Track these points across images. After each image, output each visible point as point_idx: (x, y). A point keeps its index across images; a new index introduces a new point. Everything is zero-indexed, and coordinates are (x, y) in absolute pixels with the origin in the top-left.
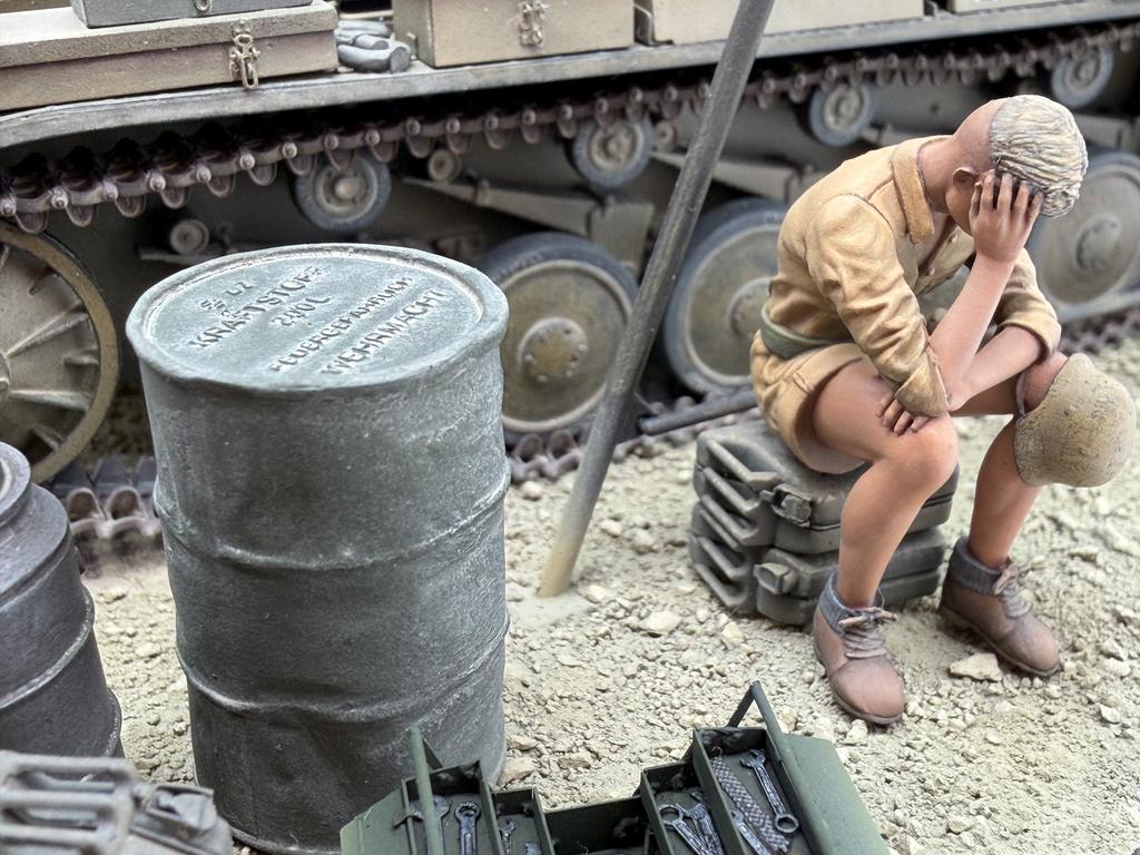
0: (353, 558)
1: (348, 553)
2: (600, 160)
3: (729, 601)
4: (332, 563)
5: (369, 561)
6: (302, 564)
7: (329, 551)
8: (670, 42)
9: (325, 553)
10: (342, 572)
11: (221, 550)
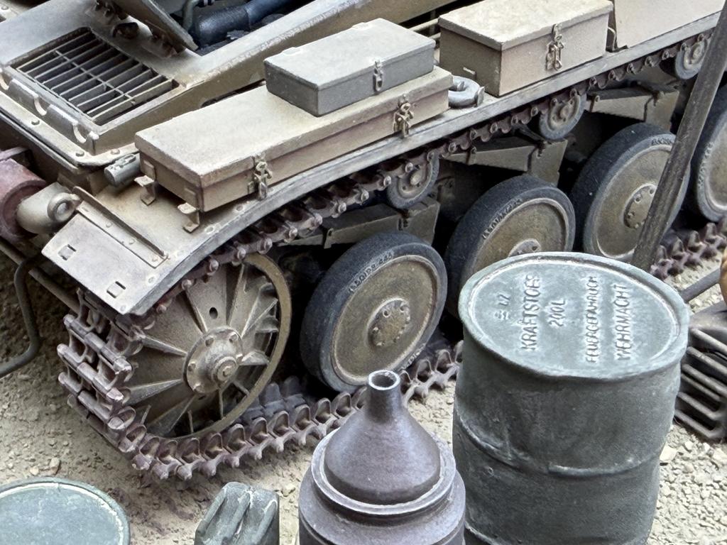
0: (632, 462)
1: (630, 460)
2: (554, 123)
3: (709, 434)
4: (622, 467)
5: (640, 462)
6: (606, 471)
7: (621, 461)
8: (625, 47)
9: (619, 462)
10: (626, 472)
11: (551, 468)
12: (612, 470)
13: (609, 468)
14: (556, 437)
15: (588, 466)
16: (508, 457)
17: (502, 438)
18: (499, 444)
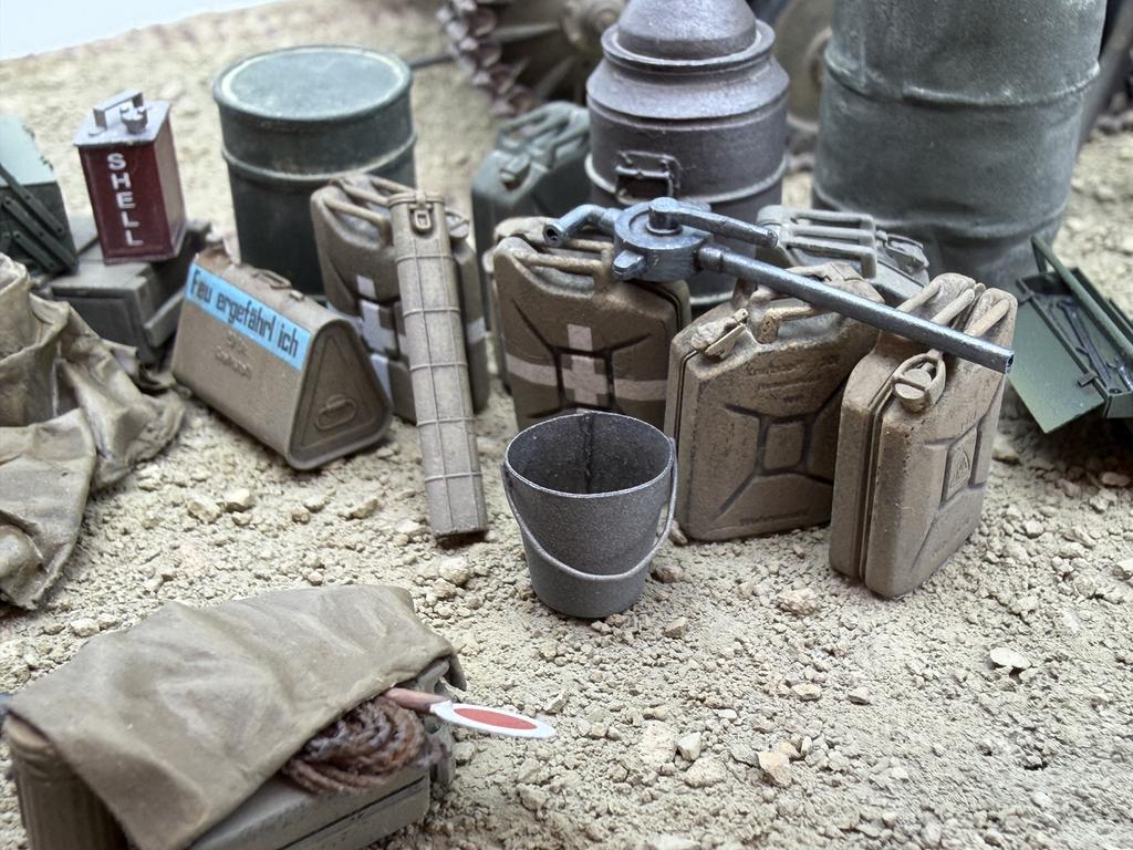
0: (1011, 98)
1: (1008, 93)
4: (995, 100)
5: (1021, 101)
6: (973, 100)
7: (994, 90)
9: (991, 92)
10: (1000, 108)
11: (906, 91)
12: (981, 101)
13: (977, 97)
14: (913, 44)
15: (949, 89)
16: (861, 83)
17: (856, 57)
18: (854, 66)
